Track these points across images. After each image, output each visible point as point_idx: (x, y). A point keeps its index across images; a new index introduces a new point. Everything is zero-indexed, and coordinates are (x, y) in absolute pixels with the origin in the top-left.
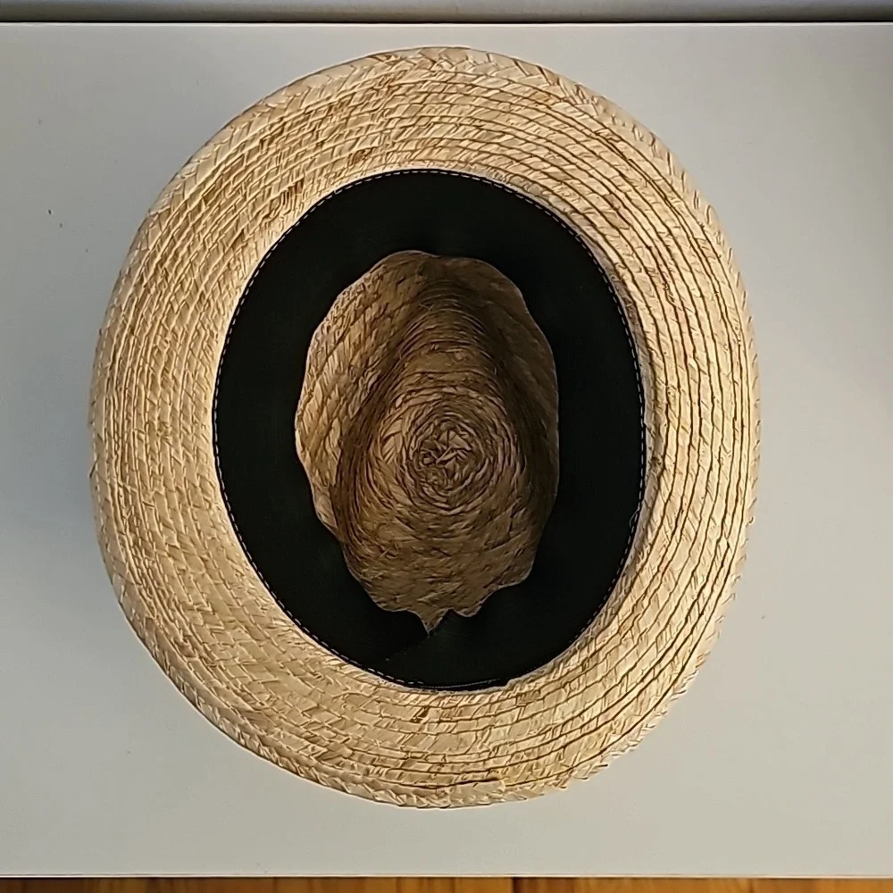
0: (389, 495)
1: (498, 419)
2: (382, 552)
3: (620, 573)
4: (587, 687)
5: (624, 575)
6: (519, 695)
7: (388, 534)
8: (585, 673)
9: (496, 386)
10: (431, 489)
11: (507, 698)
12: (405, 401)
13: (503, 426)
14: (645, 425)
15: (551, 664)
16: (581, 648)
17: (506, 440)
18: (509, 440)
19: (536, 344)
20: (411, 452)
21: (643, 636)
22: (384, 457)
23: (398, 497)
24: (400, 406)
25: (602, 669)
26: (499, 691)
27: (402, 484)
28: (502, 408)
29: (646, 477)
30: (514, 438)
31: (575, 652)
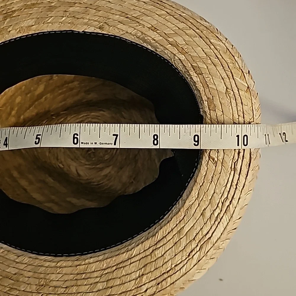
0: (106, 176)
1: (77, 119)
2: (132, 182)
3: (155, 52)
4: (210, 74)
5: (156, 50)
6: (209, 109)
7: (125, 179)
8: (202, 73)
9: (62, 118)
10: (106, 156)
11: (210, 115)
12: (61, 163)
13: (81, 117)
14: (83, 31)
15: (196, 92)
16: (190, 75)
17: (89, 116)
18: (89, 115)
19: (45, 98)
20: (87, 163)
21: (187, 43)
22: (87, 176)
23: (108, 172)
24: (63, 165)
25: (201, 65)
26: (206, 120)
27: (101, 169)
28: (72, 116)
29: (109, 34)
30: (88, 113)
31: (191, 78)
